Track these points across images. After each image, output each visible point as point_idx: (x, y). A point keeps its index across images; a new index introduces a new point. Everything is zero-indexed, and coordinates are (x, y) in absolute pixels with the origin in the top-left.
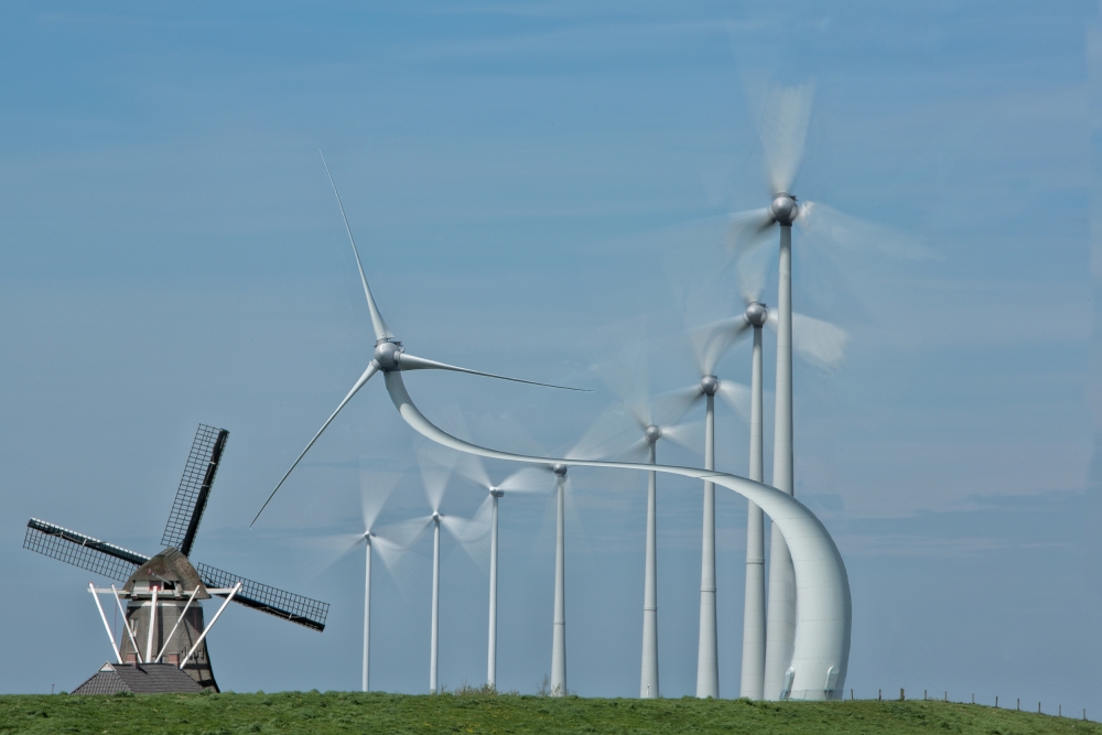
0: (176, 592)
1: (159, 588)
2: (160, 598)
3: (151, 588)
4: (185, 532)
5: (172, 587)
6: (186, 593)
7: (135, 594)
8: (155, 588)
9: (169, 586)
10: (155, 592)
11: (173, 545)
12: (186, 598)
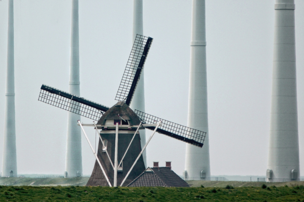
0: (128, 126)
1: (119, 124)
2: (120, 129)
3: (115, 124)
4: (128, 93)
5: (127, 124)
6: (135, 126)
7: (105, 127)
8: (117, 124)
9: (125, 123)
10: (117, 126)
11: (121, 100)
12: (135, 129)
